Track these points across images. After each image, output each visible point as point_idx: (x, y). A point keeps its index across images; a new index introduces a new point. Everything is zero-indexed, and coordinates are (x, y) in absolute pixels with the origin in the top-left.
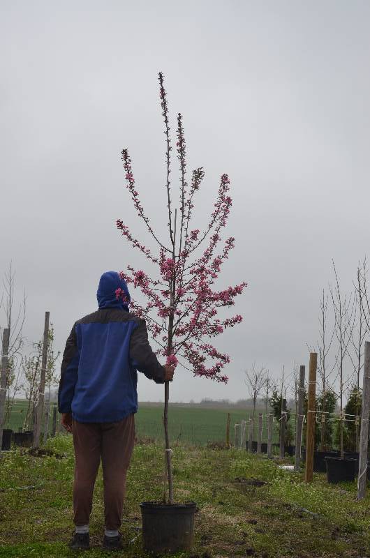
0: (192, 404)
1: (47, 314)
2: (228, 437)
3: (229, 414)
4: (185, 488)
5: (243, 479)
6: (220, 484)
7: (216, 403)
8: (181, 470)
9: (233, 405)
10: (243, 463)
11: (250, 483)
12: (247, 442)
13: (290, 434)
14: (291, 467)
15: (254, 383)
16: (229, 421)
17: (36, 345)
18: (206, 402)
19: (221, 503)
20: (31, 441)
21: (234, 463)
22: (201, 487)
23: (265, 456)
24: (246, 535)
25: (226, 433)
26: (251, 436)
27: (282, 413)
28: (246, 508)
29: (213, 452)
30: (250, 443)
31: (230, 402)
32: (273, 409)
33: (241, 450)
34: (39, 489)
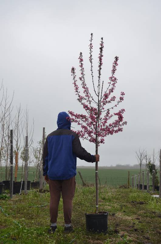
0: (111, 167)
1: (44, 128)
2: (129, 183)
3: (129, 172)
4: (109, 205)
5: (135, 201)
6: (124, 204)
7: (123, 166)
8: (107, 198)
9: (131, 167)
10: (135, 194)
11: (138, 203)
12: (137, 185)
13: (157, 181)
14: (158, 196)
15: (140, 157)
16: (129, 175)
17: (39, 142)
18: (118, 166)
19: (124, 212)
20: (39, 186)
21: (131, 195)
22: (116, 205)
23: (146, 191)
24: (134, 224)
25: (128, 181)
26: (139, 182)
27: (153, 171)
28: (136, 214)
29: (121, 190)
30: (139, 185)
31: (130, 166)
32: (149, 169)
33: (135, 189)
34: (45, 206)
